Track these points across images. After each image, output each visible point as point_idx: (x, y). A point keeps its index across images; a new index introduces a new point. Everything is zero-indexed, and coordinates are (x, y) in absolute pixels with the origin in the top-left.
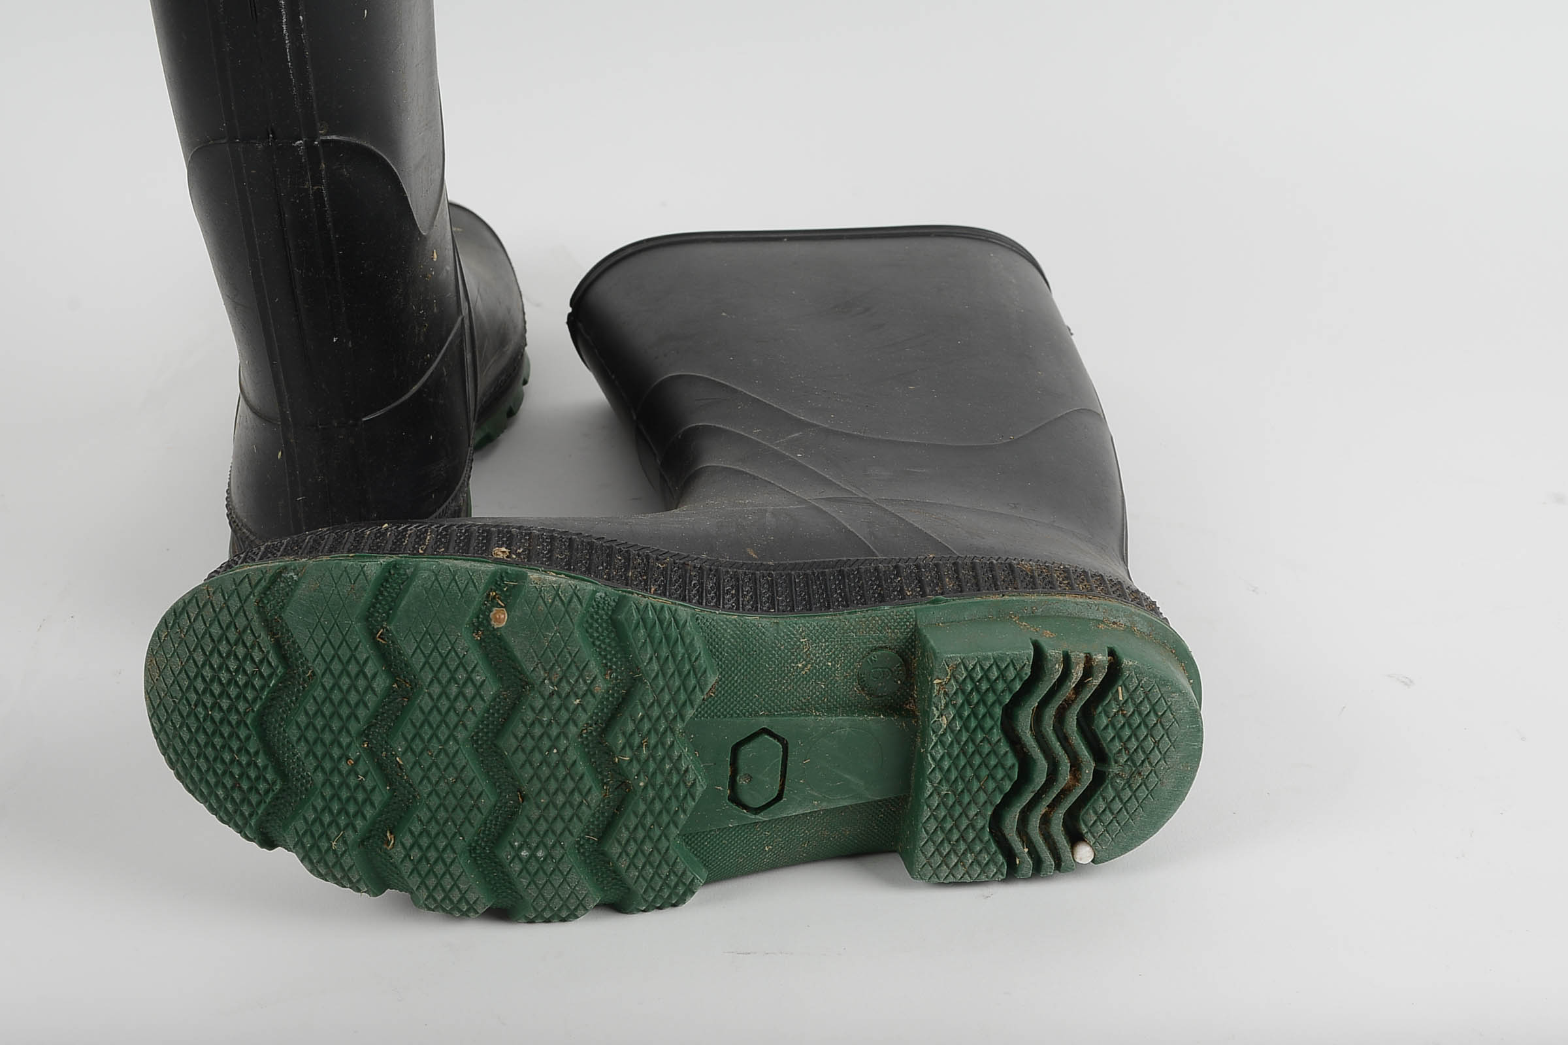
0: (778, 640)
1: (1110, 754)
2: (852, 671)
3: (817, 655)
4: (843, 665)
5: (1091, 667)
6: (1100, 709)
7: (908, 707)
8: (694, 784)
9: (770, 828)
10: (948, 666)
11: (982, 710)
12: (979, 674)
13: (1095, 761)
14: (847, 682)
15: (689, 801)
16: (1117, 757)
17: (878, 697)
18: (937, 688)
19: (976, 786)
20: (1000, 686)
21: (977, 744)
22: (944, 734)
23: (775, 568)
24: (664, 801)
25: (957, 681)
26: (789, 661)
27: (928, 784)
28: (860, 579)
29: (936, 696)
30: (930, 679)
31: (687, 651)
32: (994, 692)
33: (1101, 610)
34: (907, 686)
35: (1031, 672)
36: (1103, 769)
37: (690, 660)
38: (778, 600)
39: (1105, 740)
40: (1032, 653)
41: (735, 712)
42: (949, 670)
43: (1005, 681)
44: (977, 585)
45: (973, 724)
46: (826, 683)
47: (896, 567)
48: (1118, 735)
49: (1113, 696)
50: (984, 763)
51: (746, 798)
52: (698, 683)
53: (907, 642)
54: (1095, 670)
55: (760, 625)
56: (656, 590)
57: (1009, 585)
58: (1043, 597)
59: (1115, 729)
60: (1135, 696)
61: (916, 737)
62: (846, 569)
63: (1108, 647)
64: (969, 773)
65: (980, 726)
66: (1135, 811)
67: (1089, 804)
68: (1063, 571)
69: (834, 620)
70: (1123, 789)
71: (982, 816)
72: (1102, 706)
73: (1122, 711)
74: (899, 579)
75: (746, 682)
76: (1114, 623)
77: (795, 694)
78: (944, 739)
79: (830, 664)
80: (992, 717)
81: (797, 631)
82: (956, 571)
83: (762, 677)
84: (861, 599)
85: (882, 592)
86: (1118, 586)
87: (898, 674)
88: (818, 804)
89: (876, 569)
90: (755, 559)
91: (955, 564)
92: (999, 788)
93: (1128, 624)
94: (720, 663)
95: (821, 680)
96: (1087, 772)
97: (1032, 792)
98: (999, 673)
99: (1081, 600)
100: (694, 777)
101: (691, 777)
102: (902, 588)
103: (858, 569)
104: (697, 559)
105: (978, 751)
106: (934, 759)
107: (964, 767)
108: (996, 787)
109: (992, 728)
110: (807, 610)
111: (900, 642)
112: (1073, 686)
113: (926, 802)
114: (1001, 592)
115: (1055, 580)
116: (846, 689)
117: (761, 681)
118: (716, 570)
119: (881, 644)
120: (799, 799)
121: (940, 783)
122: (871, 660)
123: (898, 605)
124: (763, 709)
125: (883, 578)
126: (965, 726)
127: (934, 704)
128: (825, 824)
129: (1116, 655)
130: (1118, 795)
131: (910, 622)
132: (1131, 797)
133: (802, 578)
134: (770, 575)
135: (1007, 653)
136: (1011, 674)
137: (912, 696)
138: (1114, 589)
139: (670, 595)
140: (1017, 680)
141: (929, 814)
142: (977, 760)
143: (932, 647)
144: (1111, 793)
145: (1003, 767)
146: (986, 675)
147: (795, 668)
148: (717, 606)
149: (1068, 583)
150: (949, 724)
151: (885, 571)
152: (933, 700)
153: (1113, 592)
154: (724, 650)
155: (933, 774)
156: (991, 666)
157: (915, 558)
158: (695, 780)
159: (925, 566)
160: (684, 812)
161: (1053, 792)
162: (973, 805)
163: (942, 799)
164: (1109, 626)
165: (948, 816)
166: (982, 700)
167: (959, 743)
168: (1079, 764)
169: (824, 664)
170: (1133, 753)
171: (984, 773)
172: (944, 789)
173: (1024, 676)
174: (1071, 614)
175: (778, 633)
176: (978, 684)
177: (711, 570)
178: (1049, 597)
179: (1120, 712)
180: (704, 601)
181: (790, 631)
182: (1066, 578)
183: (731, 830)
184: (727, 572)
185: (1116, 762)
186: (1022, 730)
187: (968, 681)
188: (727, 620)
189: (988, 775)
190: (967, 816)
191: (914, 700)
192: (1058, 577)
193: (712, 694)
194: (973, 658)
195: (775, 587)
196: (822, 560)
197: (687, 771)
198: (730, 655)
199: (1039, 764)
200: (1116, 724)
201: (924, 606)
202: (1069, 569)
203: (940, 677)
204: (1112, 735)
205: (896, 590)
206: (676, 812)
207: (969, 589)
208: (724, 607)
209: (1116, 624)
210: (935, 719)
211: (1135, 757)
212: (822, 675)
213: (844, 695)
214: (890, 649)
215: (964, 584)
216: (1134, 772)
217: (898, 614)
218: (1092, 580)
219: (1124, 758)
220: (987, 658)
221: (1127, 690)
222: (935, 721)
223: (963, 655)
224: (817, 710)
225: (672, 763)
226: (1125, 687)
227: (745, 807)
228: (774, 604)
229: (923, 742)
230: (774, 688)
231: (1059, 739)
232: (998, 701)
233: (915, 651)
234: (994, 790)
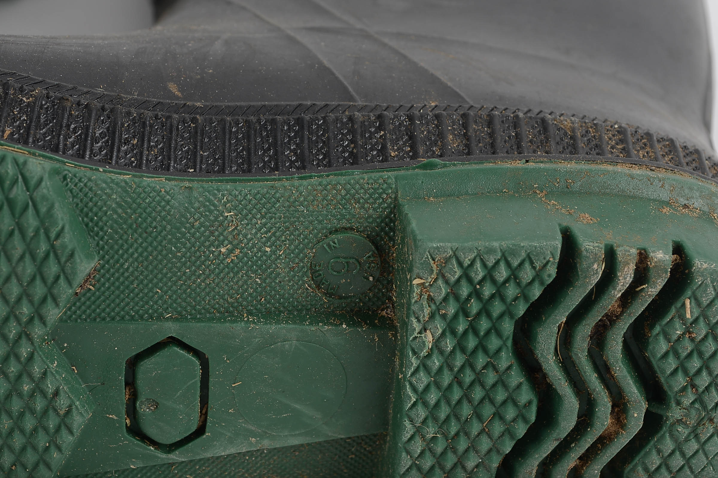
0: (190, 213)
1: (669, 393)
2: (301, 260)
3: (249, 236)
4: (288, 251)
5: (646, 269)
6: (657, 329)
7: (384, 313)
8: (68, 412)
9: (193, 469)
10: (434, 260)
11: (484, 325)
12: (479, 273)
13: (649, 400)
14: (294, 276)
15: (64, 436)
16: (680, 396)
17: (341, 298)
18: (417, 291)
19: (475, 428)
20: (511, 291)
21: (477, 371)
22: (429, 356)
23: (202, 111)
24: (28, 435)
25: (447, 282)
26: (207, 243)
27: (407, 423)
28: (325, 131)
29: (416, 302)
30: (408, 277)
31: (42, 222)
32: (503, 299)
33: (667, 187)
34: (383, 285)
35: (557, 273)
36: (660, 412)
37: (48, 237)
38: (202, 156)
39: (663, 372)
40: (560, 246)
41: (128, 313)
42: (434, 266)
43: (518, 284)
44: (493, 145)
45: (472, 343)
46: (264, 277)
47: (380, 117)
48: (682, 367)
49: (677, 311)
50: (488, 398)
51: (151, 431)
52: (63, 270)
53: (382, 222)
54: (652, 274)
55: (163, 190)
56: (12, 134)
57: (538, 147)
58: (584, 166)
59: (678, 358)
60: (709, 313)
61: (394, 355)
62: (307, 117)
63: (673, 241)
64: (466, 411)
65: (482, 346)
66: (702, 470)
67: (637, 459)
68: (618, 132)
69: (276, 188)
70: (687, 440)
71: (485, 467)
72: (660, 325)
73: (690, 333)
74: (382, 133)
75: (142, 272)
76: (685, 206)
77: (217, 289)
78: (429, 363)
79: (268, 249)
80: (499, 335)
81: (220, 201)
82: (465, 126)
83: (166, 265)
84: (324, 159)
85: (355, 151)
86: (695, 156)
87: (369, 268)
88: (257, 442)
89: (351, 119)
90: (177, 98)
91: (464, 116)
92: (509, 432)
93: (706, 209)
94: (101, 243)
95: (255, 272)
96: (636, 415)
97: (556, 440)
98: (509, 273)
99: (638, 172)
100: (67, 403)
101: (62, 403)
102: (384, 147)
103: (324, 118)
104: (87, 93)
105: (479, 380)
106: (414, 389)
107: (459, 402)
108: (505, 431)
109: (499, 350)
110: (244, 171)
111: (372, 223)
112: (620, 295)
113: (405, 449)
114: (524, 157)
115: (605, 143)
116: (293, 285)
117: (165, 271)
118: (112, 110)
119: (344, 223)
120: (229, 434)
121: (424, 422)
122: (329, 246)
123: (374, 169)
124: (170, 309)
125: (359, 131)
126: (461, 346)
127: (414, 313)
128: (271, 466)
129: (684, 253)
130: (679, 448)
131: (387, 194)
132: (697, 452)
133: (242, 127)
134: (194, 120)
135: (522, 245)
136: (527, 275)
137: (390, 299)
138: (689, 159)
139: (34, 142)
140: (536, 284)
141: (410, 463)
142: (478, 394)
143: (413, 232)
144: (668, 445)
145: (515, 404)
146: (490, 276)
147: (216, 254)
148: (107, 160)
149: (624, 149)
150: (437, 342)
151: (363, 122)
152: (412, 307)
153: (687, 164)
154: (106, 224)
155: (414, 411)
156: (497, 263)
157: (410, 105)
158: (70, 406)
159: (422, 117)
160: (59, 448)
161: (586, 440)
162: (472, 454)
163: (428, 445)
164: (677, 210)
165: (437, 466)
166: (485, 311)
167: (451, 369)
168: (625, 405)
169: (259, 250)
170: (703, 392)
171: (488, 411)
172: (431, 431)
173: (547, 278)
174: (623, 191)
175: (190, 203)
176: (478, 287)
177: (103, 109)
178: (593, 167)
179: (687, 336)
180: (88, 153)
181: (209, 201)
182: (622, 141)
183: (135, 472)
184: (129, 114)
185: (678, 403)
186: (541, 354)
187: (464, 283)
188: (113, 181)
189: (494, 414)
190: (464, 468)
191: (393, 305)
192: (610, 139)
193: (91, 287)
194: (471, 250)
195: (199, 138)
196: (276, 103)
197: (56, 393)
198: (117, 232)
199: (566, 402)
200: (680, 351)
201: (410, 172)
202: (625, 130)
203: (421, 274)
204: (674, 366)
205: (376, 149)
206: (47, 449)
207: (481, 151)
208: (117, 162)
209: (688, 208)
210: (416, 335)
211: (706, 398)
212: (257, 266)
213: (289, 294)
214: (358, 232)
215: (473, 145)
216: (703, 418)
217: (371, 181)
218: (658, 146)
219: (688, 399)
220: (491, 251)
221: (698, 304)
222: (416, 338)
223: (455, 245)
224: (250, 313)
225: (34, 382)
226: (696, 299)
227: (153, 443)
228: (195, 162)
229: (401, 365)
230: (186, 281)
231: (597, 369)
232: (508, 312)
233: (394, 235)
234: (502, 435)
